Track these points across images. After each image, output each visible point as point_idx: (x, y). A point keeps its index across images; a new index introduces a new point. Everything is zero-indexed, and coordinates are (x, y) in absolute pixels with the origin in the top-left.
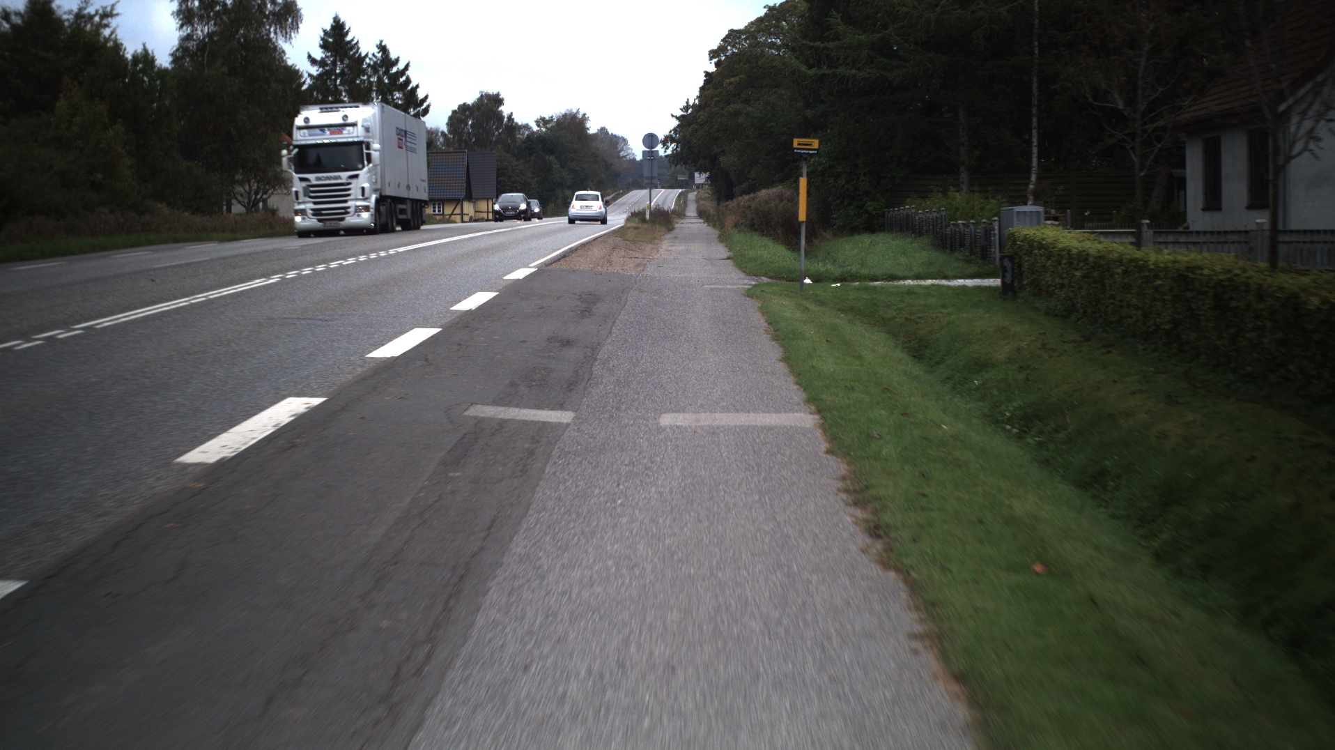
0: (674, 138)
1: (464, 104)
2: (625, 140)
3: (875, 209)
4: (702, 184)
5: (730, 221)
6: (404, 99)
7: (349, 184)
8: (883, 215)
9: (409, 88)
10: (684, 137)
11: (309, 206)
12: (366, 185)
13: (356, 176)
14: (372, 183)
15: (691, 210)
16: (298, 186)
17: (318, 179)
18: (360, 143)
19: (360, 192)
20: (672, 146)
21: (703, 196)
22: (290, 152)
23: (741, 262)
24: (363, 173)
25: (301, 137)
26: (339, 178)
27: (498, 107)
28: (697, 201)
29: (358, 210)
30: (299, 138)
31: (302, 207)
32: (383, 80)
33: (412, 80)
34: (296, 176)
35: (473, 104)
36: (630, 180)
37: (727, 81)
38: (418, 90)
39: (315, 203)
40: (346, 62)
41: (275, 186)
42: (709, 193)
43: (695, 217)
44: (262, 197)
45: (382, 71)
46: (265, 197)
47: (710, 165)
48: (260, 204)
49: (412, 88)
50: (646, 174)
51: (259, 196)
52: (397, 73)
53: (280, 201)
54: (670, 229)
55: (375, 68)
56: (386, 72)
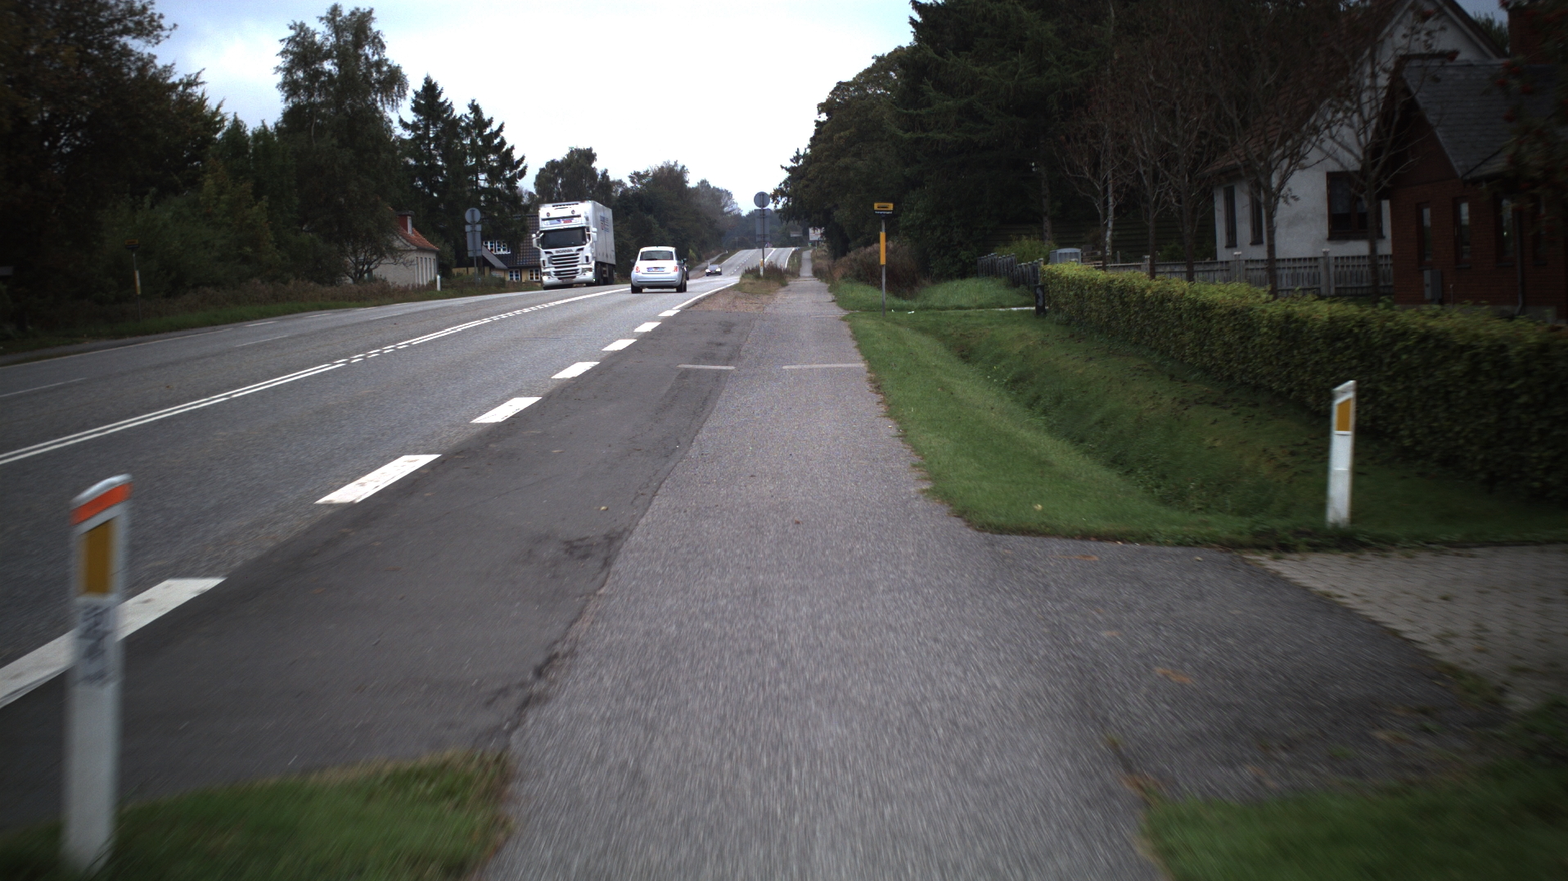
0: (784, 192)
1: (553, 161)
2: (729, 195)
3: (967, 258)
4: (818, 241)
5: (838, 274)
6: (499, 161)
7: (578, 254)
8: (976, 263)
9: (504, 150)
10: (796, 191)
11: (552, 270)
12: (590, 255)
13: (582, 249)
14: (593, 254)
15: (806, 270)
16: (544, 257)
17: (557, 252)
18: (583, 228)
19: (585, 259)
20: (783, 201)
21: (819, 254)
22: (537, 236)
23: (840, 301)
24: (587, 247)
25: (545, 226)
26: (571, 251)
27: (591, 163)
28: (813, 260)
29: (584, 271)
30: (544, 226)
31: (547, 270)
32: (477, 143)
33: (507, 141)
34: (543, 251)
35: (562, 161)
36: (737, 239)
37: (837, 135)
38: (514, 151)
39: (556, 268)
40: (440, 125)
41: (382, 255)
42: (825, 251)
43: (809, 277)
44: (368, 268)
45: (475, 132)
46: (372, 267)
47: (824, 219)
48: (366, 275)
49: (507, 150)
50: (759, 232)
51: (366, 267)
52: (491, 133)
53: (388, 271)
54: (784, 285)
55: (467, 130)
56: (480, 134)
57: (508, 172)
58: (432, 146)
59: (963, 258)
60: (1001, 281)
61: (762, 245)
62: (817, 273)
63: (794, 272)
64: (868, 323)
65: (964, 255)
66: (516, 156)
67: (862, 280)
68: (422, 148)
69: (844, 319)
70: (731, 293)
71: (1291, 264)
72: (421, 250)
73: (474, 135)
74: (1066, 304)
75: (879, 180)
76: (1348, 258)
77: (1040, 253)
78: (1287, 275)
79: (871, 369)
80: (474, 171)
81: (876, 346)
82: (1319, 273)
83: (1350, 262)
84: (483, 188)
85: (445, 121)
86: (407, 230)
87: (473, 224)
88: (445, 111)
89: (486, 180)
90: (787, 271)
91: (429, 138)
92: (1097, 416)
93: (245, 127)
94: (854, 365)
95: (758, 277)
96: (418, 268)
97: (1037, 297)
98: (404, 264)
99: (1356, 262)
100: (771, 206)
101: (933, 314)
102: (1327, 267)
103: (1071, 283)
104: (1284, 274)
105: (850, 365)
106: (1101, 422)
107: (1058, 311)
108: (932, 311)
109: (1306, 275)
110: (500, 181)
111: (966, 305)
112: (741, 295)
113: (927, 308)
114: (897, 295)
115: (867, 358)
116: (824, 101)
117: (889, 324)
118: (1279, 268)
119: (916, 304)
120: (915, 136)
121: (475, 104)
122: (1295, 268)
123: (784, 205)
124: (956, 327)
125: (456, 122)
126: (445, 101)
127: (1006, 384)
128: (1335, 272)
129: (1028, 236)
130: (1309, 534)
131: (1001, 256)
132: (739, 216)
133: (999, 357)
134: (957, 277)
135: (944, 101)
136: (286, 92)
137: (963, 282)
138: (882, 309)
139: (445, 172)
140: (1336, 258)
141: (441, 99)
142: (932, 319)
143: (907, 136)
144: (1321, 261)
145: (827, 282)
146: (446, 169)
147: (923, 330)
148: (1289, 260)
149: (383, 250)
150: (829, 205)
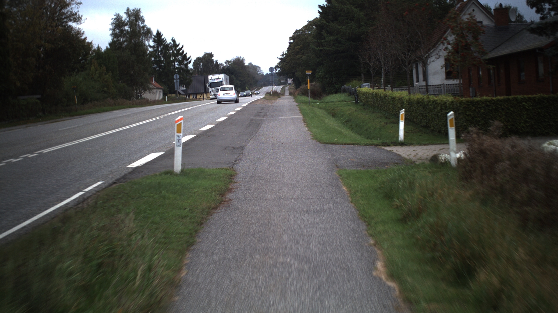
0: (279, 67)
1: (199, 57)
2: (259, 67)
3: (338, 87)
4: (291, 83)
5: (296, 93)
6: (182, 58)
8: (340, 89)
10: (283, 66)
11: (213, 94)
15: (287, 93)
16: (210, 90)
17: (214, 89)
18: (222, 82)
20: (278, 69)
21: (291, 88)
23: (296, 101)
27: (212, 58)
28: (289, 90)
30: (210, 81)
35: (202, 57)
36: (262, 83)
37: (296, 47)
40: (162, 47)
41: (145, 90)
42: (293, 86)
43: (288, 95)
44: (141, 95)
45: (174, 48)
46: (142, 94)
47: (292, 76)
48: (140, 97)
49: (185, 54)
50: (270, 80)
51: (140, 95)
52: (179, 49)
53: (147, 95)
54: (279, 97)
55: (171, 48)
56: (175, 49)
57: (185, 62)
58: (160, 53)
59: (336, 87)
60: (346, 94)
61: (272, 85)
62: (290, 94)
63: (282, 94)
64: (304, 107)
65: (336, 86)
66: (188, 56)
67: (304, 95)
68: (156, 54)
69: (297, 106)
70: (262, 100)
71: (433, 87)
72: (158, 88)
73: (173, 49)
74: (363, 100)
75: (310, 62)
76: (450, 84)
77: (358, 85)
78: (432, 90)
79: (304, 117)
80: (174, 61)
81: (306, 112)
82: (442, 90)
83: (451, 86)
84: (177, 67)
85: (164, 45)
86: (153, 82)
87: (177, 79)
88: (164, 41)
89: (178, 64)
90: (280, 93)
91: (159, 51)
92: (365, 128)
93: (102, 49)
94: (299, 116)
95: (271, 95)
96: (157, 94)
97: (356, 98)
98: (153, 93)
99: (453, 86)
100: (274, 71)
101: (324, 104)
102: (444, 87)
103: (364, 93)
104: (431, 90)
105: (298, 116)
106: (366, 130)
107: (361, 102)
108: (324, 103)
109: (437, 90)
110: (183, 65)
111: (335, 101)
112: (265, 100)
113: (323, 102)
114: (314, 99)
115: (303, 114)
116: (291, 36)
117: (311, 107)
118: (429, 88)
119: (320, 101)
120: (320, 48)
121: (174, 39)
122: (434, 88)
123: (279, 71)
124: (331, 108)
125: (167, 46)
126: (164, 38)
127: (344, 123)
128: (446, 89)
129: (355, 79)
130: (394, 143)
131: (347, 86)
132: (263, 75)
133: (343, 115)
134: (334, 93)
135: (329, 37)
136: (113, 37)
137: (336, 95)
138: (309, 102)
139: (164, 62)
140: (447, 85)
141: (163, 38)
142: (324, 105)
143: (318, 48)
144: (442, 86)
145: (293, 96)
146: (165, 61)
147: (321, 108)
148: (432, 85)
149: (146, 89)
150: (294, 71)
